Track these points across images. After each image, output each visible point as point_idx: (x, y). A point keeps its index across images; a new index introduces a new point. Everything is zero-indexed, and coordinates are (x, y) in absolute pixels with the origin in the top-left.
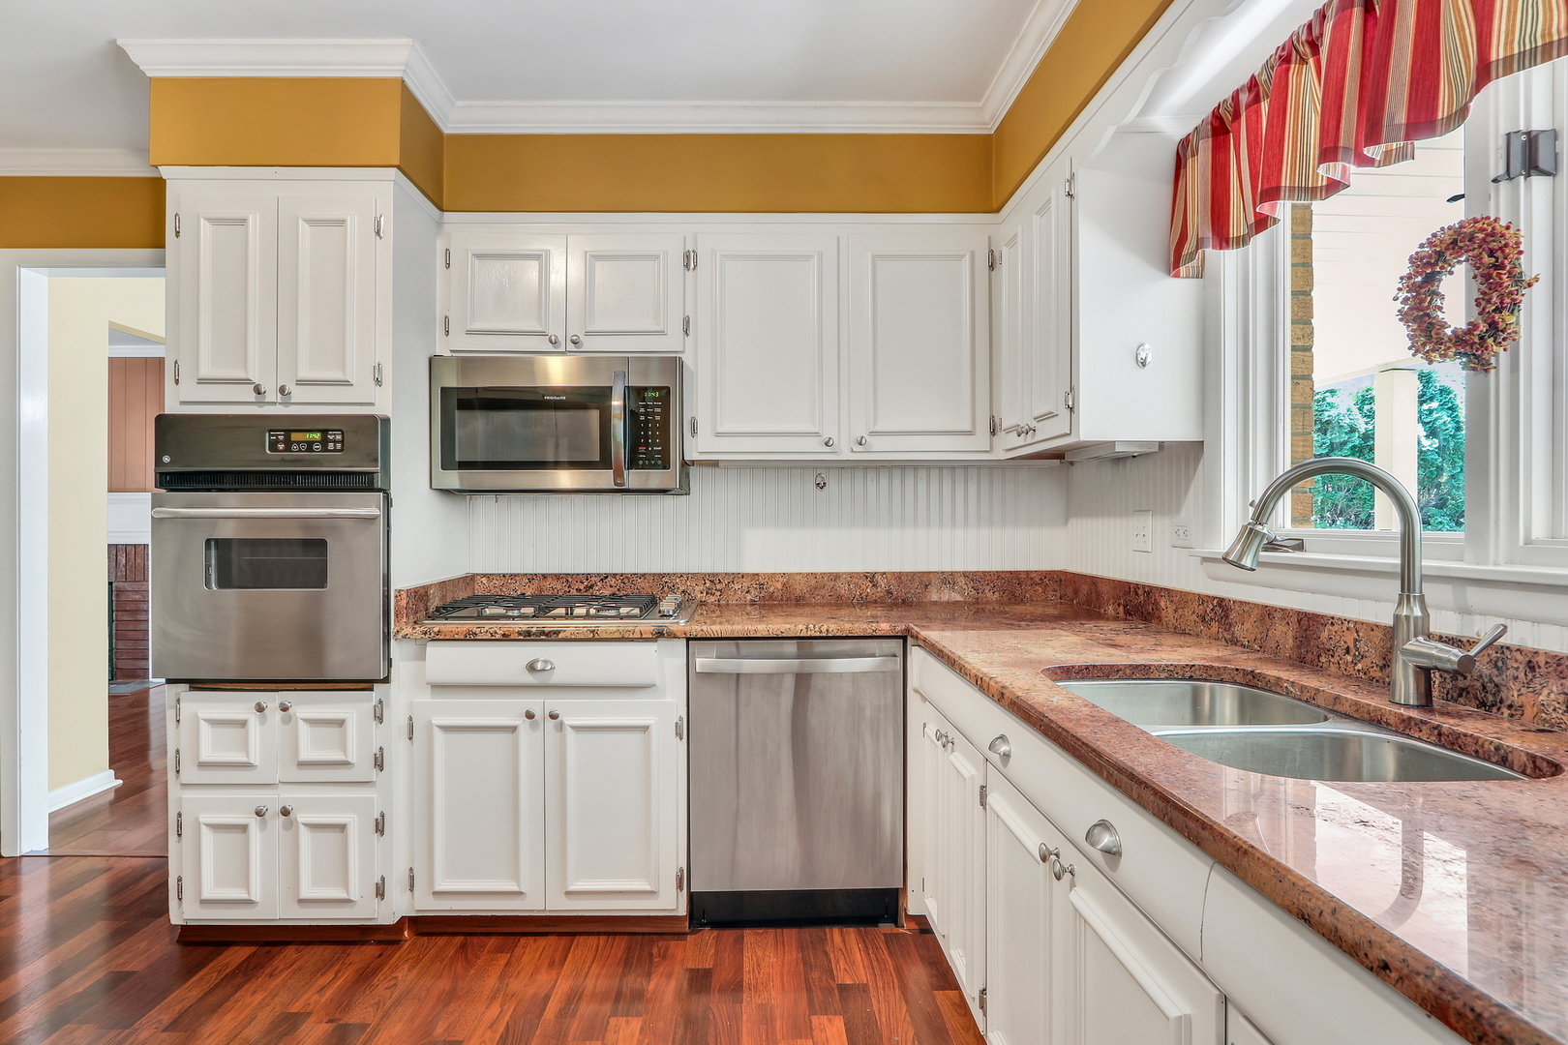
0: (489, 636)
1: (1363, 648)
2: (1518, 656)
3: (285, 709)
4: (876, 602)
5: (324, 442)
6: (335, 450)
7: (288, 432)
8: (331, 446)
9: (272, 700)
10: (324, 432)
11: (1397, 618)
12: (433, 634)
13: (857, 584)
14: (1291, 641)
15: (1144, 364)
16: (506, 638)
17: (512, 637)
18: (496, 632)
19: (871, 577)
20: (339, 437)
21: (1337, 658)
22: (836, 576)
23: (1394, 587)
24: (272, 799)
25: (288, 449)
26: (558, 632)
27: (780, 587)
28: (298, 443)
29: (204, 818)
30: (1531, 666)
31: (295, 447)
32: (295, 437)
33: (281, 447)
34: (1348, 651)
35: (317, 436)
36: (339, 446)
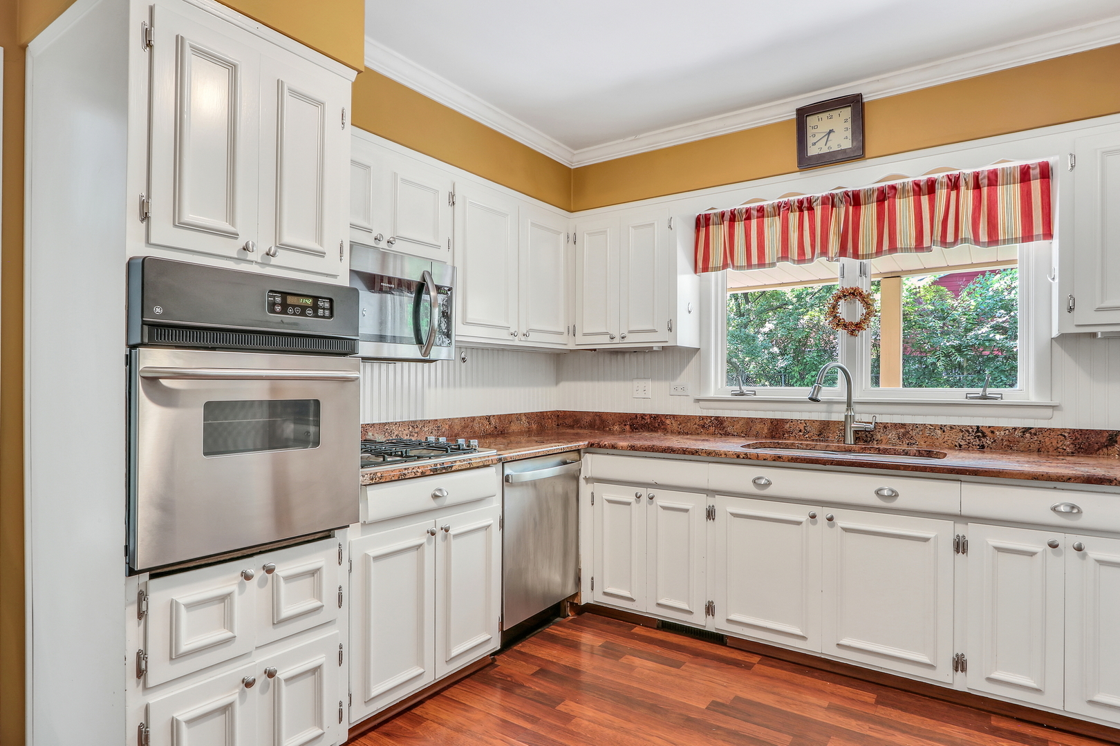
0: (413, 475)
1: (808, 429)
2: (880, 425)
3: (270, 570)
4: (490, 434)
5: (315, 308)
6: (323, 317)
7: (284, 295)
8: (320, 312)
9: (252, 565)
10: (316, 298)
11: (846, 416)
12: (377, 479)
13: (483, 424)
14: (766, 431)
15: (690, 312)
16: (423, 475)
17: (427, 474)
18: (417, 472)
19: (488, 418)
20: (327, 305)
21: (794, 434)
22: (473, 419)
23: (845, 406)
24: (254, 666)
25: (284, 311)
26: (451, 467)
27: (447, 428)
28: (294, 306)
29: (183, 715)
30: (885, 427)
31: (290, 310)
32: (290, 300)
33: (278, 308)
34: (800, 431)
35: (309, 302)
36: (327, 313)
